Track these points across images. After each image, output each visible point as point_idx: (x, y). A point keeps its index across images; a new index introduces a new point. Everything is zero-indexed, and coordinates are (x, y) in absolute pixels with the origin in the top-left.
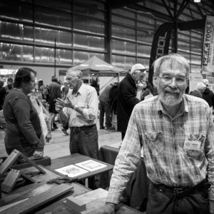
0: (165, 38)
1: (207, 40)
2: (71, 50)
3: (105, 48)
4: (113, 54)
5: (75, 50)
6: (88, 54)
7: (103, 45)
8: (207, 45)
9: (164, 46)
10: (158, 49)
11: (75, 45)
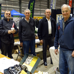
0: (33, 3)
1: (52, 3)
2: (6, 7)
3: (19, 6)
4: (22, 9)
5: (7, 7)
6: (13, 9)
7: (18, 5)
8: (52, 5)
9: (32, 6)
10: (30, 7)
11: (7, 5)
